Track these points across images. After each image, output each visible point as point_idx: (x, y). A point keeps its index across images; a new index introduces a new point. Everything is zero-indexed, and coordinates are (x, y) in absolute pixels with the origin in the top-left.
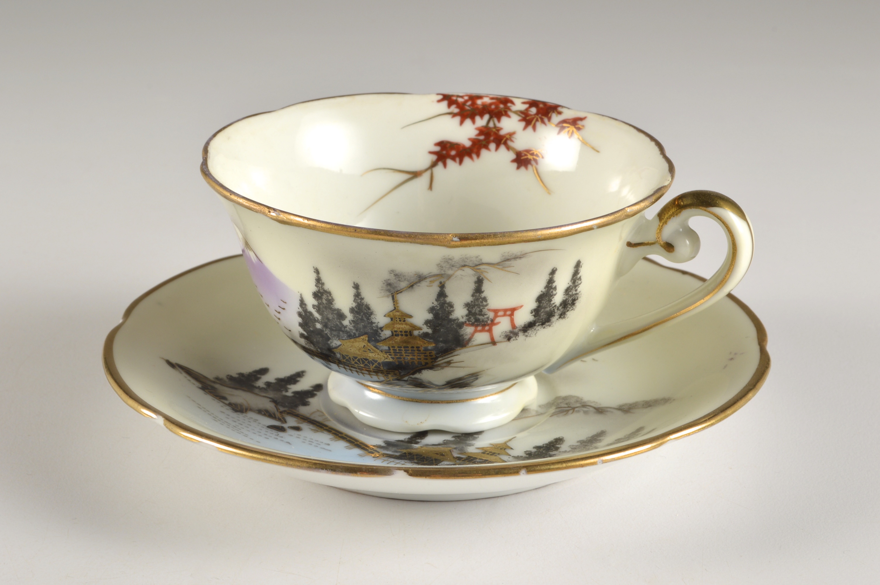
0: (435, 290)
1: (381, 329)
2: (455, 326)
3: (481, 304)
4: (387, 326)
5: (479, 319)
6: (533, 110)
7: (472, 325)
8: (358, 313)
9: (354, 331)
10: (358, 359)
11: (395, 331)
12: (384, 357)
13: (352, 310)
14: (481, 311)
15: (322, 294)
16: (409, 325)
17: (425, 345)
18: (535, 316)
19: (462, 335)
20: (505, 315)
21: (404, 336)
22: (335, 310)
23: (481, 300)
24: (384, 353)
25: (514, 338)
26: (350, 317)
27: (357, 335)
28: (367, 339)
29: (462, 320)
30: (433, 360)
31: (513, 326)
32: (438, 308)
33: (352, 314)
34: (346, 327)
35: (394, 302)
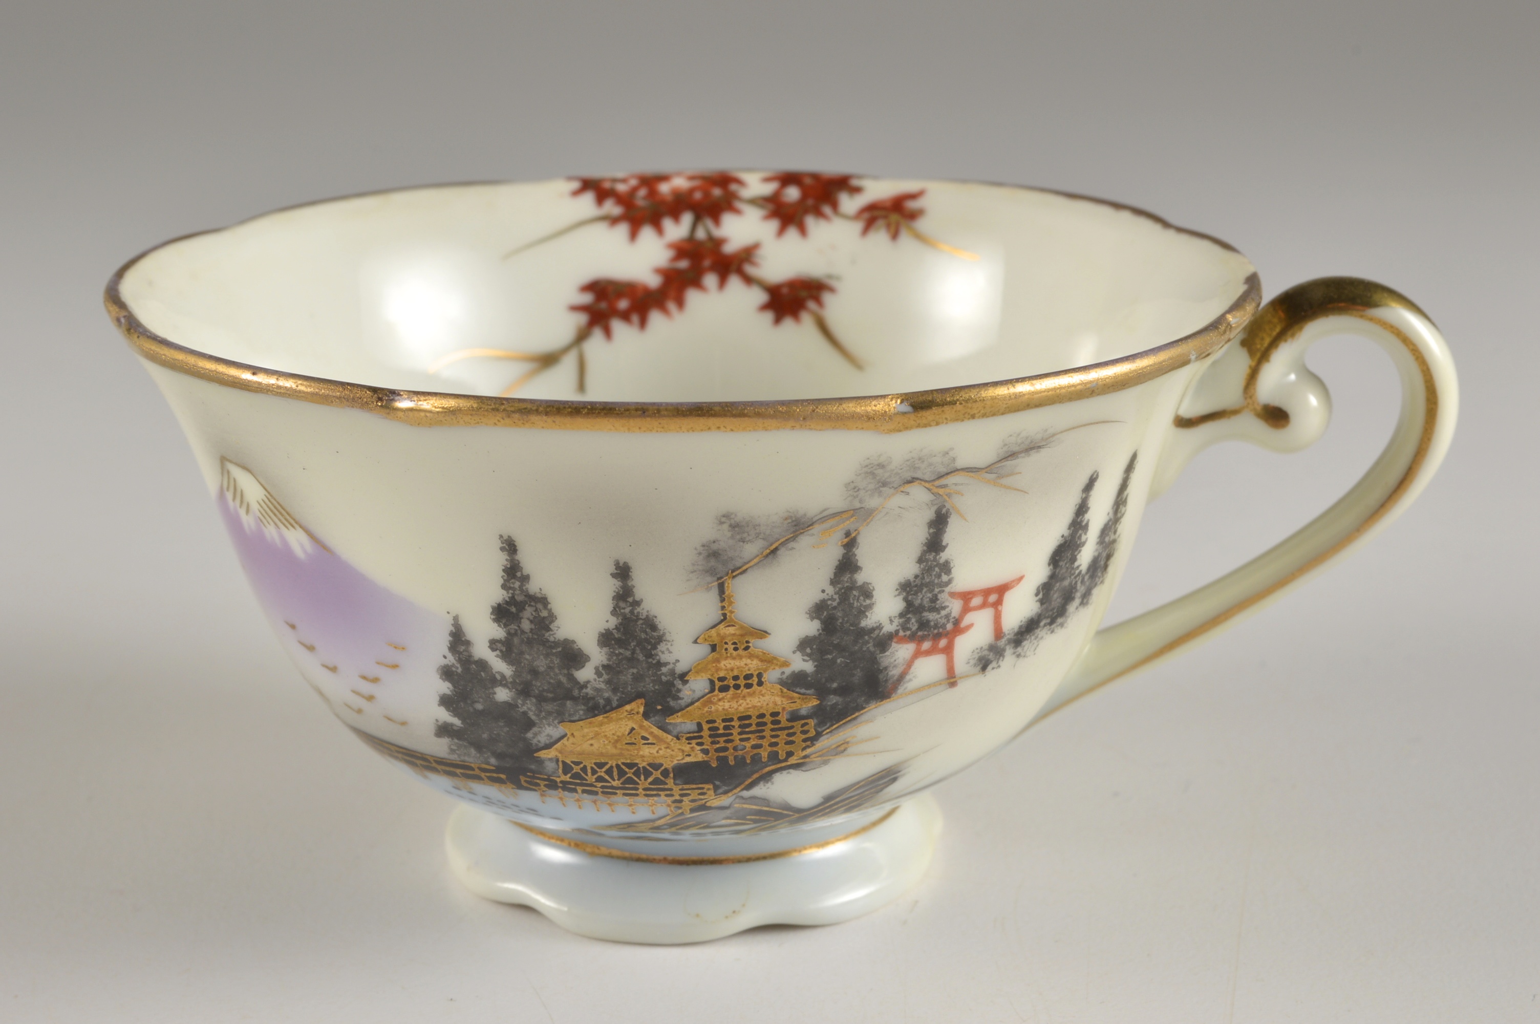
0: (832, 553)
1: (683, 677)
2: (870, 646)
3: (936, 581)
4: (699, 668)
5: (928, 621)
6: (793, 193)
7: (912, 638)
8: (621, 643)
9: (606, 695)
10: (607, 767)
11: (721, 679)
12: (683, 751)
13: (606, 639)
14: (934, 599)
15: (521, 606)
16: (757, 657)
17: (794, 707)
18: (1042, 602)
19: (886, 668)
20: (984, 605)
21: (742, 688)
22: (557, 644)
23: (937, 569)
24: (684, 740)
25: (994, 664)
26: (597, 655)
27: (615, 703)
28: (642, 710)
29: (888, 628)
30: (809, 743)
31: (998, 633)
32: (835, 604)
33: (605, 649)
34: (585, 686)
35: (723, 600)
